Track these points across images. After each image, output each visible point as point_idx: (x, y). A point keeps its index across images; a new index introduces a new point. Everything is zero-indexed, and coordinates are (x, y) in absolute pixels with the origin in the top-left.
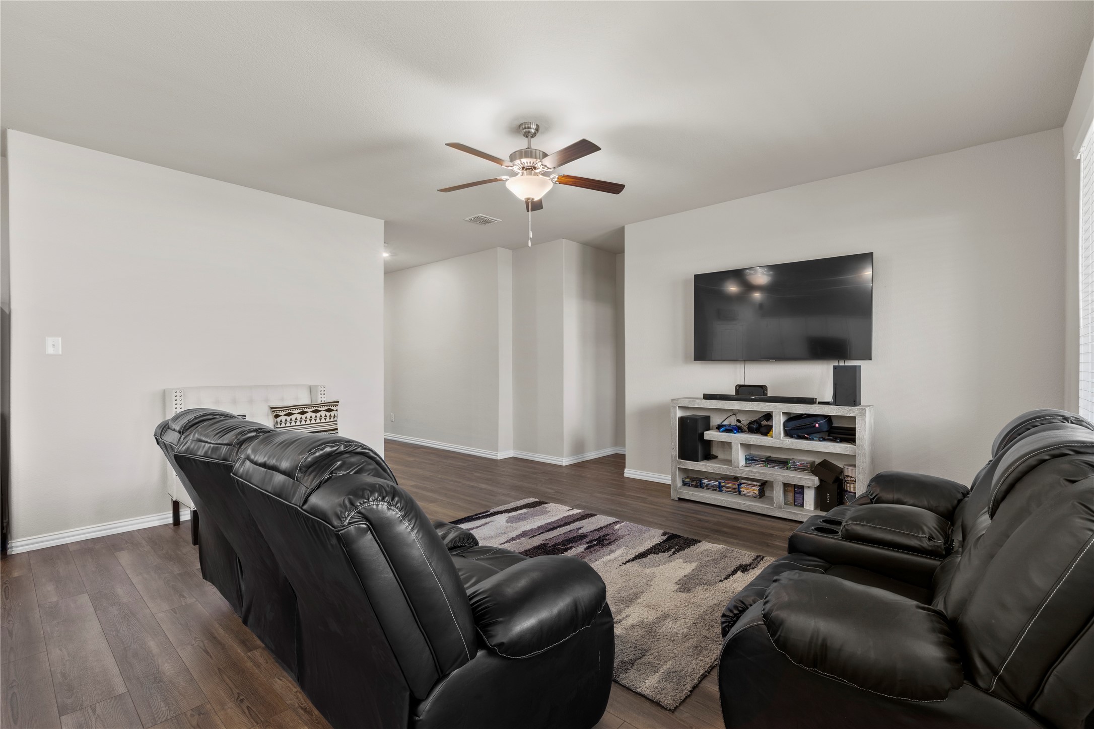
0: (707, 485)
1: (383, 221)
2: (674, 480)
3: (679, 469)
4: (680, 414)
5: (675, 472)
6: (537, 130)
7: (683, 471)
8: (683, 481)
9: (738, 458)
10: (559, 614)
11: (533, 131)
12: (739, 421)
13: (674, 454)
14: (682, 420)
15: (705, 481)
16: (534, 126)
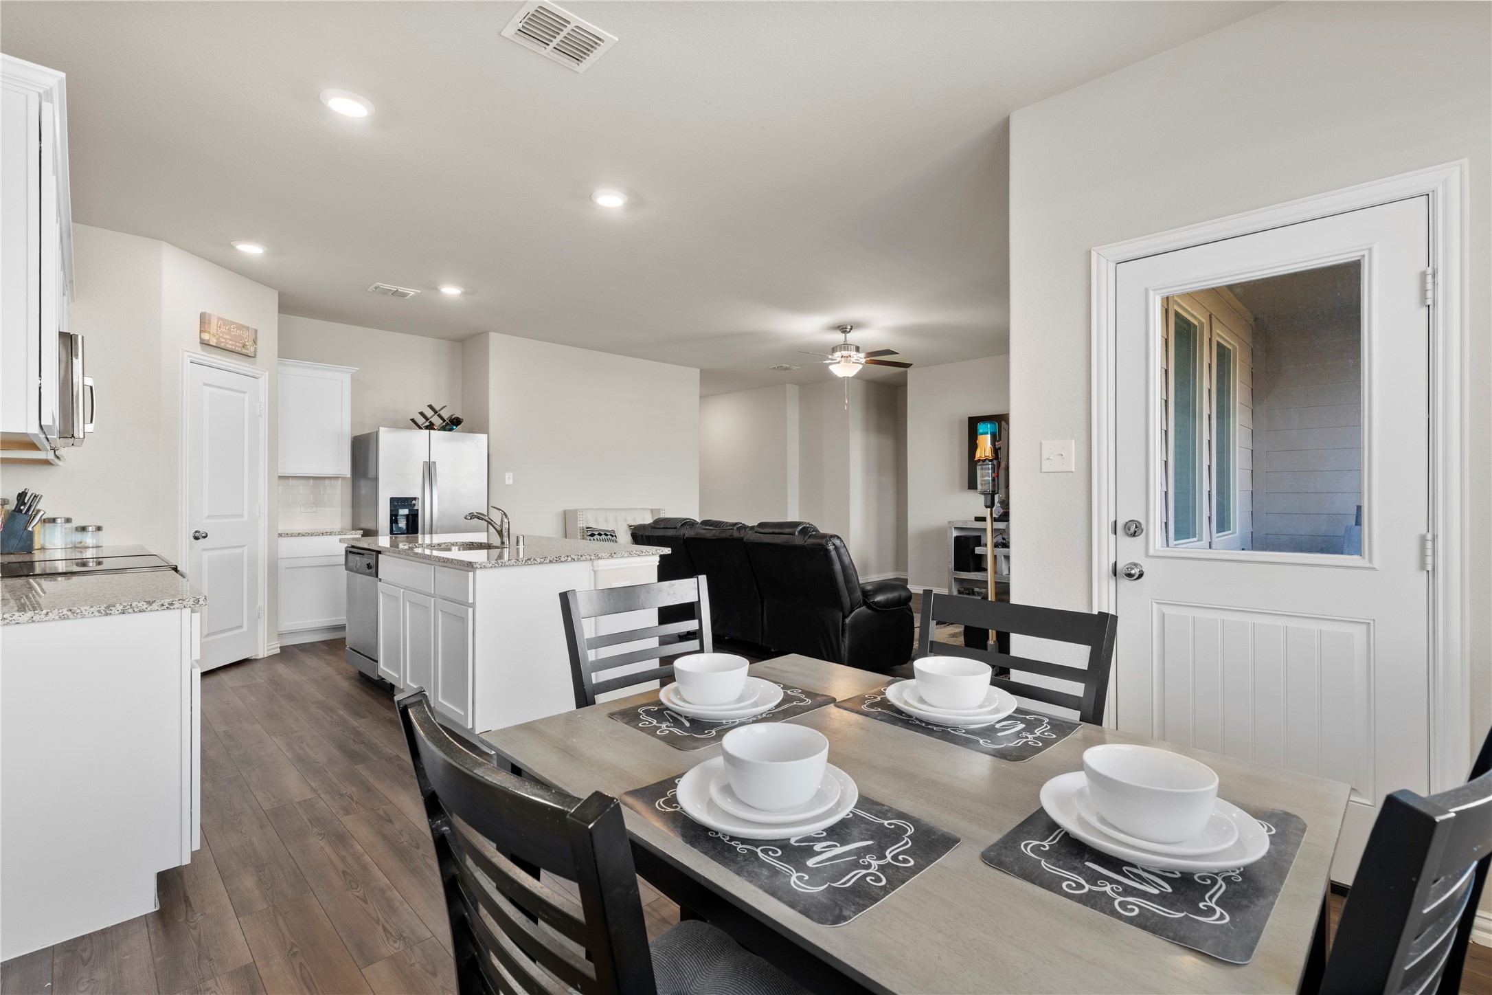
0: (978, 593)
1: (699, 370)
2: (950, 589)
3: (955, 578)
4: (955, 534)
5: (951, 582)
6: (851, 329)
7: (959, 581)
8: (959, 591)
9: (1002, 568)
10: (894, 597)
11: (848, 330)
12: (1004, 539)
13: (950, 566)
14: (957, 539)
15: (976, 590)
16: (849, 327)
